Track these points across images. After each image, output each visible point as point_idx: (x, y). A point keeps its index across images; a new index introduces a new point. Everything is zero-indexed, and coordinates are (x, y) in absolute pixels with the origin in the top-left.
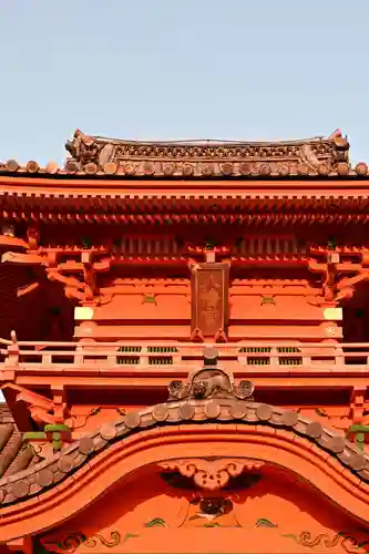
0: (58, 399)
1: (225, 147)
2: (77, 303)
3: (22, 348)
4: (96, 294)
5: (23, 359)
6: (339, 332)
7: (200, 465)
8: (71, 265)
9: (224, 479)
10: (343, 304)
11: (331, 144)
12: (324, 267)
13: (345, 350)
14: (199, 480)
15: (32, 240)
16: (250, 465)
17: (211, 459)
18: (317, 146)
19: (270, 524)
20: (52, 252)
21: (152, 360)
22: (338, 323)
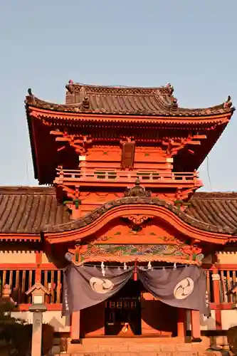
0: (77, 190)
1: (128, 89)
2: (80, 154)
3: (65, 172)
4: (87, 151)
5: (65, 176)
6: (172, 167)
7: (136, 217)
8: (78, 141)
9: (142, 221)
10: (174, 157)
11: (167, 89)
12: (167, 144)
13: (175, 175)
14: (134, 221)
15: (66, 133)
16: (150, 217)
17: (138, 215)
18: (162, 90)
19: (155, 235)
20: (72, 137)
21: (109, 177)
22: (172, 164)
